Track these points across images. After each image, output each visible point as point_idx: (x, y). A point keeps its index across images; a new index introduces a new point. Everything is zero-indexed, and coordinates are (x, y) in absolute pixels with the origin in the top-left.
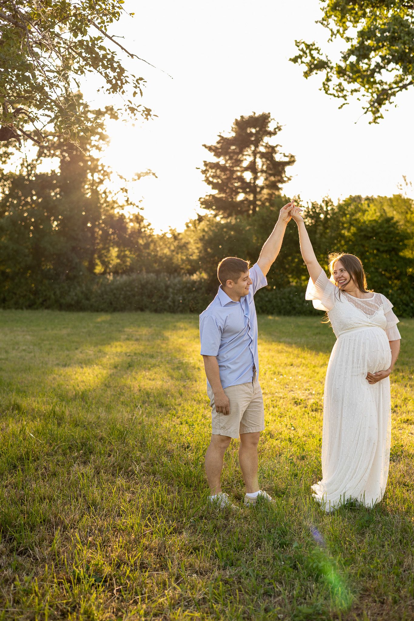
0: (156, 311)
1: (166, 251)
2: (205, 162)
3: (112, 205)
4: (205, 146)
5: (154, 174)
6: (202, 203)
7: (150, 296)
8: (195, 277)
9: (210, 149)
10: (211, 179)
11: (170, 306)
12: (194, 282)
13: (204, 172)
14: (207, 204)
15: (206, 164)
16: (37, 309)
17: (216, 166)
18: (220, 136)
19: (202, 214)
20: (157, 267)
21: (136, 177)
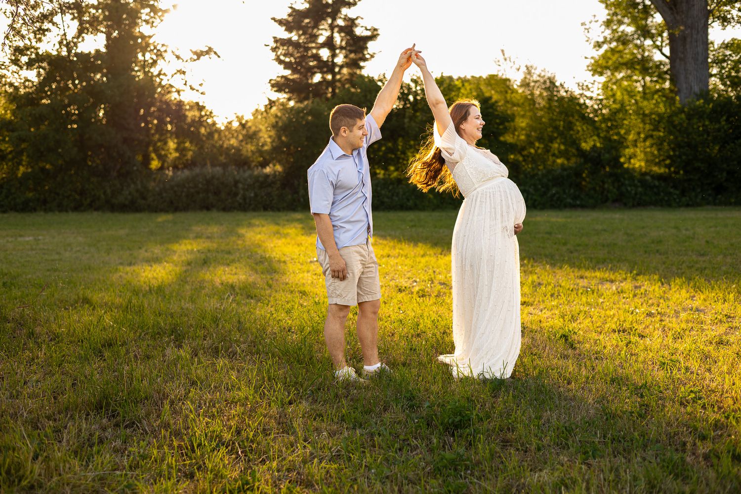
0: (225, 209)
1: (233, 142)
2: (274, 38)
3: (168, 89)
4: (274, 19)
5: (215, 53)
6: (273, 86)
7: (217, 193)
8: (268, 170)
9: (280, 22)
10: (282, 58)
11: (240, 204)
12: (267, 176)
13: (274, 50)
14: (279, 86)
15: (276, 40)
16: (85, 211)
17: (287, 42)
18: (291, 8)
19: (274, 99)
20: (222, 159)
21: (195, 57)
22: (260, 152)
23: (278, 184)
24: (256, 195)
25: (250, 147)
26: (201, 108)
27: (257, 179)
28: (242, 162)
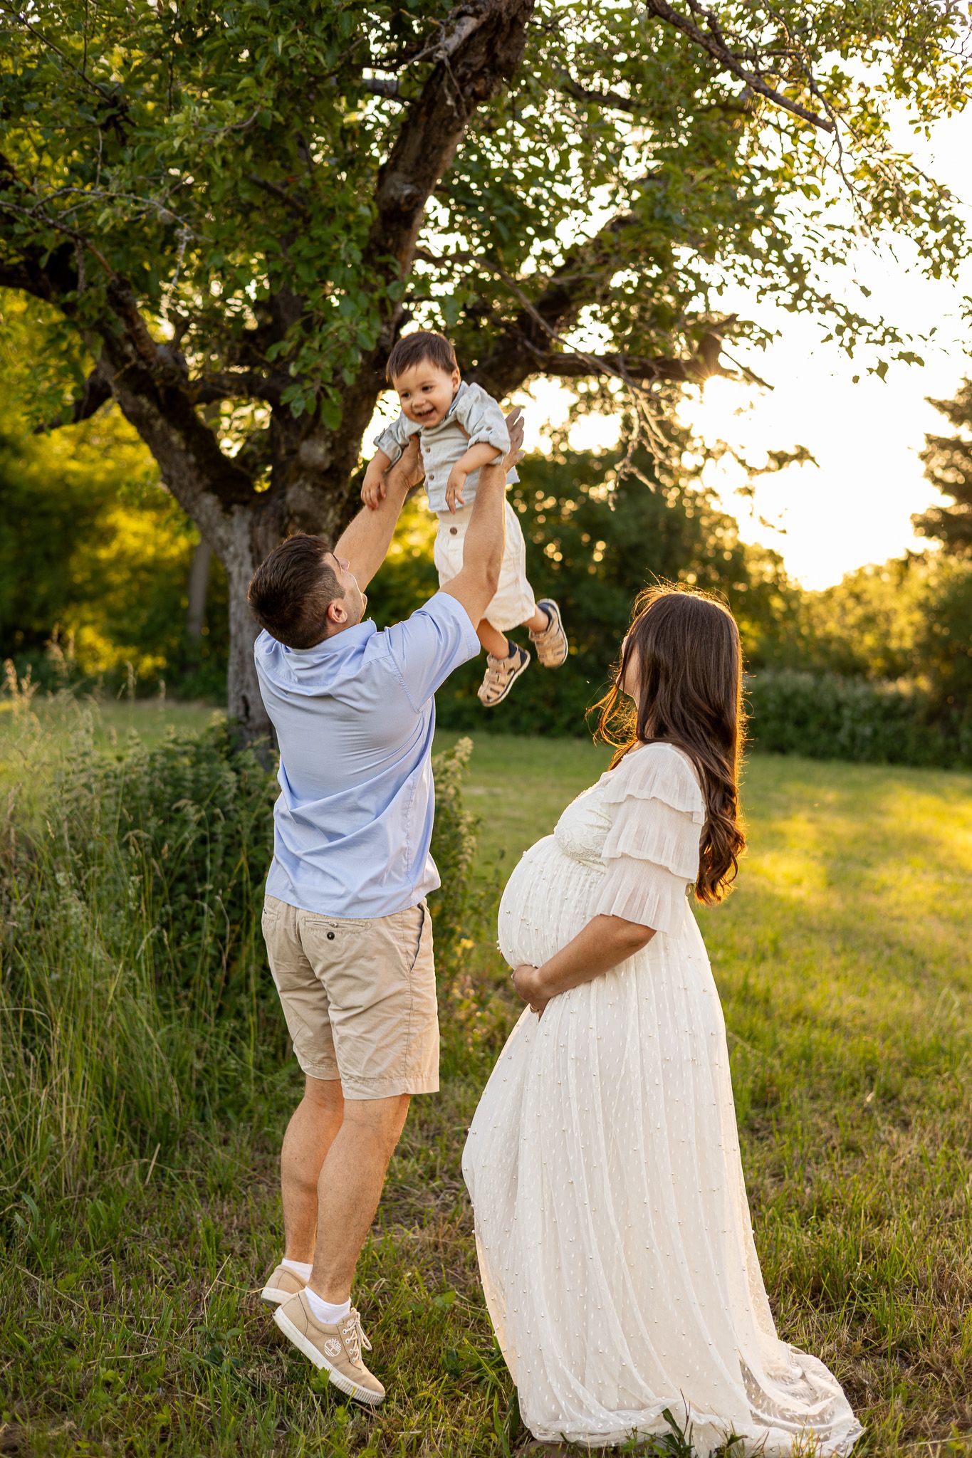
1: (832, 627)
2: (928, 436)
3: (721, 521)
4: (929, 400)
5: (812, 459)
6: (918, 525)
7: (801, 722)
8: (903, 686)
9: (941, 406)
10: (939, 473)
11: (843, 749)
12: (899, 698)
13: (924, 457)
14: (929, 527)
15: (930, 440)
16: (554, 737)
17: (953, 445)
18: (965, 379)
19: (917, 550)
20: (817, 660)
21: (773, 464)
22: (886, 653)
23: (920, 714)
24: (875, 733)
25: (869, 640)
26: (776, 559)
27: (878, 702)
28: (852, 668)
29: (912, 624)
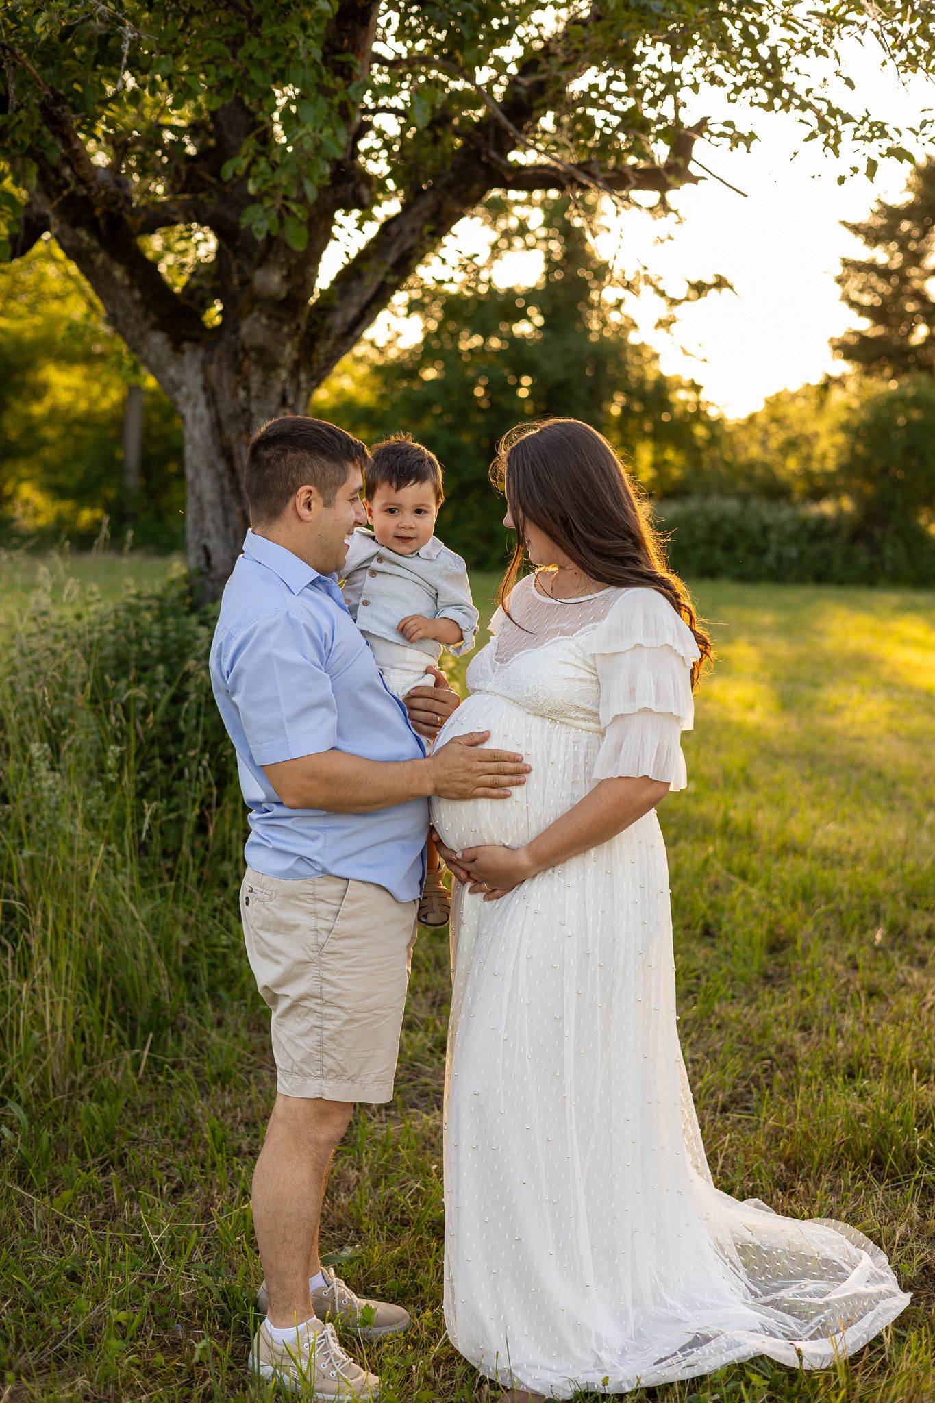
1: (754, 451)
2: (843, 259)
5: (731, 287)
6: (835, 348)
7: (729, 547)
8: (827, 508)
9: (856, 229)
10: (855, 296)
11: (771, 571)
12: (823, 520)
13: (840, 280)
14: (847, 351)
15: (846, 264)
18: (879, 201)
19: (836, 374)
20: (742, 485)
21: (693, 294)
22: (808, 475)
23: (845, 534)
24: (802, 554)
25: (792, 464)
26: (696, 388)
27: (803, 524)
28: (776, 491)
29: (834, 446)
